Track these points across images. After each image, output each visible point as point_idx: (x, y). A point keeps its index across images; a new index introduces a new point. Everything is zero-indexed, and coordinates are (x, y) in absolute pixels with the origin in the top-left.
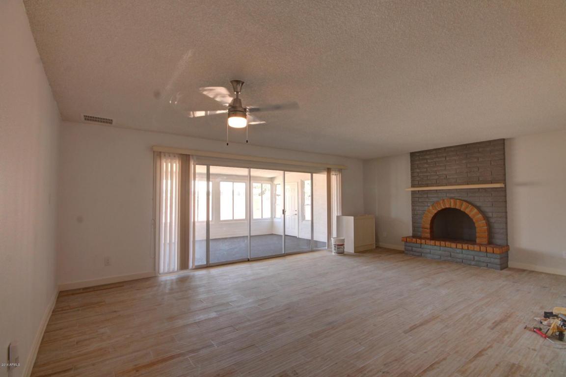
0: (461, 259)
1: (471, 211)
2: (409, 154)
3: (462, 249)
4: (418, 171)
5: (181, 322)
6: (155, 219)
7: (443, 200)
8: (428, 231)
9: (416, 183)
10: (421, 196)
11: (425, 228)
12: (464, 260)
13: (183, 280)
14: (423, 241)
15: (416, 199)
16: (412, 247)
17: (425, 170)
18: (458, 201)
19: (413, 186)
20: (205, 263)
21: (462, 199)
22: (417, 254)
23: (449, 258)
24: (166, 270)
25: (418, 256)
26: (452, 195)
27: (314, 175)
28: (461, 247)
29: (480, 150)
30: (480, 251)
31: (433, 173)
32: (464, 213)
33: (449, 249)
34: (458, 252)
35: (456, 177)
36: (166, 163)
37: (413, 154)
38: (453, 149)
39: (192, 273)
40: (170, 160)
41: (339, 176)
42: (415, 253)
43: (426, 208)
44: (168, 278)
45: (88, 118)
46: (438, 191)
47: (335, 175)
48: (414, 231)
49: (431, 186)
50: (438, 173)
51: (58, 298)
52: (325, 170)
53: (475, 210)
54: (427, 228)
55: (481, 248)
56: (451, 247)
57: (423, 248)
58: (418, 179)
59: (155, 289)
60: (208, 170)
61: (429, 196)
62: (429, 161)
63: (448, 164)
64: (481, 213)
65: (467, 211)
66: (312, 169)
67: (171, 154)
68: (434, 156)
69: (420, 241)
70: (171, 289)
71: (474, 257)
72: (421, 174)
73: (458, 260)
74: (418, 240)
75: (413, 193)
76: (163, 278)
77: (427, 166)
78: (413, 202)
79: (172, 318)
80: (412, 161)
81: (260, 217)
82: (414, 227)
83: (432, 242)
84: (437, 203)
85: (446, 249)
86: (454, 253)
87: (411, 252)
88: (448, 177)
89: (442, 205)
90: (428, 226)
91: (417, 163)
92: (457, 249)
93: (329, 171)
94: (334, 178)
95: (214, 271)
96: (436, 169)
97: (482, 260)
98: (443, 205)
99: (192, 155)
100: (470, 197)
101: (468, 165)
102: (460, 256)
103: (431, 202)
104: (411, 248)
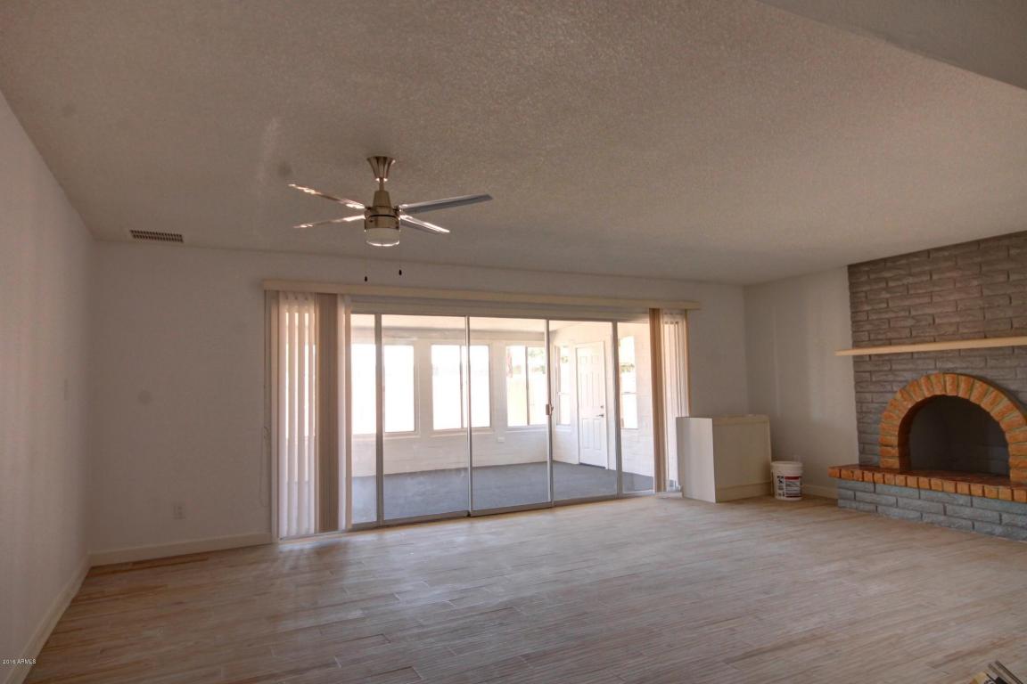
0: (969, 519)
1: (993, 403)
2: (846, 268)
3: (970, 494)
4: (866, 308)
5: (290, 625)
6: (270, 426)
7: (928, 377)
8: (895, 451)
9: (865, 336)
10: (877, 368)
11: (887, 446)
12: (976, 524)
13: (322, 552)
14: (878, 476)
15: (865, 374)
16: (855, 490)
17: (884, 305)
18: (963, 378)
19: (857, 344)
20: (375, 519)
21: (975, 373)
22: (868, 507)
23: (942, 518)
24: (294, 532)
25: (869, 512)
26: (950, 365)
27: (619, 324)
28: (967, 492)
29: (1013, 252)
30: (1013, 499)
31: (902, 314)
32: (978, 408)
33: (940, 494)
34: (961, 502)
35: (958, 320)
36: (289, 312)
37: (854, 270)
38: (946, 253)
39: (345, 539)
40: (296, 307)
41: (682, 326)
42: (862, 506)
43: (889, 397)
44: (296, 546)
45: (138, 235)
46: (916, 356)
47: (672, 323)
48: (862, 452)
49: (900, 344)
50: (913, 313)
51: (87, 577)
52: (645, 313)
53: (1005, 402)
54: (891, 446)
55: (1015, 492)
56: (943, 491)
57: (879, 494)
58: (868, 327)
59: (264, 566)
60: (378, 322)
61: (894, 367)
62: (891, 284)
63: (937, 289)
64: (1018, 408)
65: (985, 404)
66: (614, 313)
67: (300, 293)
68: (902, 272)
69: (870, 474)
70: (295, 568)
71: (1001, 516)
72: (874, 317)
73: (964, 522)
74: (866, 472)
75: (858, 360)
76: (286, 547)
77: (888, 296)
78: (858, 383)
79: (276, 618)
80: (853, 286)
81: (524, 423)
82: (862, 442)
83: (900, 479)
84: (915, 383)
85: (934, 495)
86: (952, 504)
87: (854, 505)
88: (937, 321)
89: (924, 388)
90: (894, 440)
91: (864, 289)
92: (956, 496)
93: (655, 315)
94: (671, 332)
95: (391, 536)
96: (907, 303)
97: (1020, 524)
98: (928, 390)
99: (342, 295)
100: (992, 368)
101: (986, 292)
102: (968, 512)
103: (901, 382)
104: (850, 493)
